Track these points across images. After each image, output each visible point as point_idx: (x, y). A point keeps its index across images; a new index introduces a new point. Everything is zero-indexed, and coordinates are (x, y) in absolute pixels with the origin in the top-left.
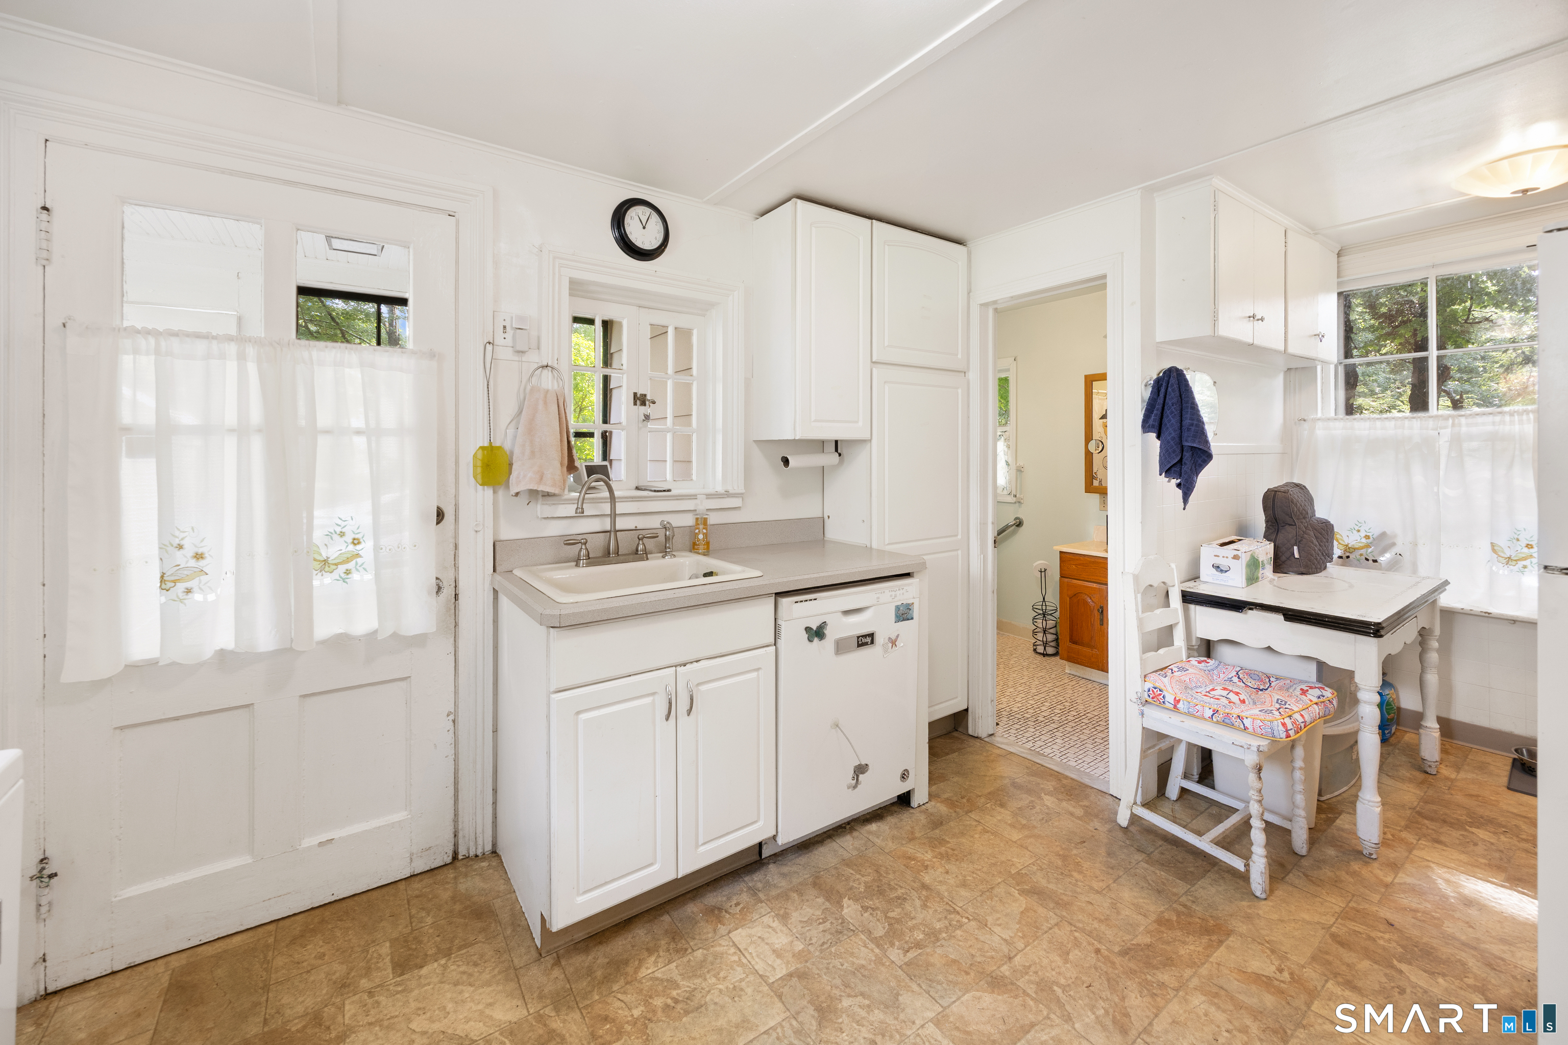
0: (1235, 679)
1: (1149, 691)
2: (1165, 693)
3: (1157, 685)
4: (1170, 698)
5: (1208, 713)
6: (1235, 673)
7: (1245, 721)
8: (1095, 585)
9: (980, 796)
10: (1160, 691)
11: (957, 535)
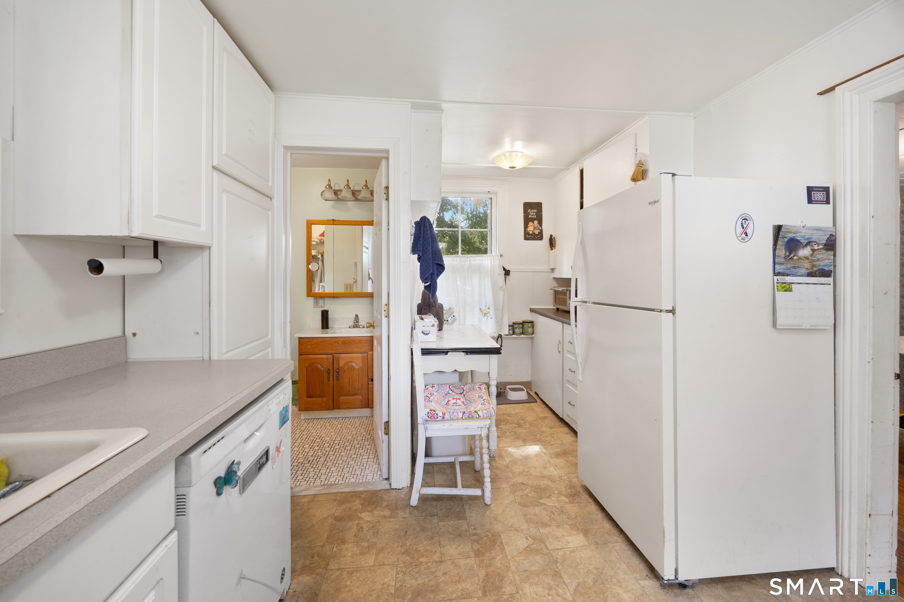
0: (450, 392)
1: (428, 413)
2: (437, 412)
3: (432, 408)
4: (440, 414)
5: (460, 415)
6: (448, 389)
7: (479, 413)
8: (324, 356)
9: (323, 546)
10: (434, 411)
11: (267, 336)
